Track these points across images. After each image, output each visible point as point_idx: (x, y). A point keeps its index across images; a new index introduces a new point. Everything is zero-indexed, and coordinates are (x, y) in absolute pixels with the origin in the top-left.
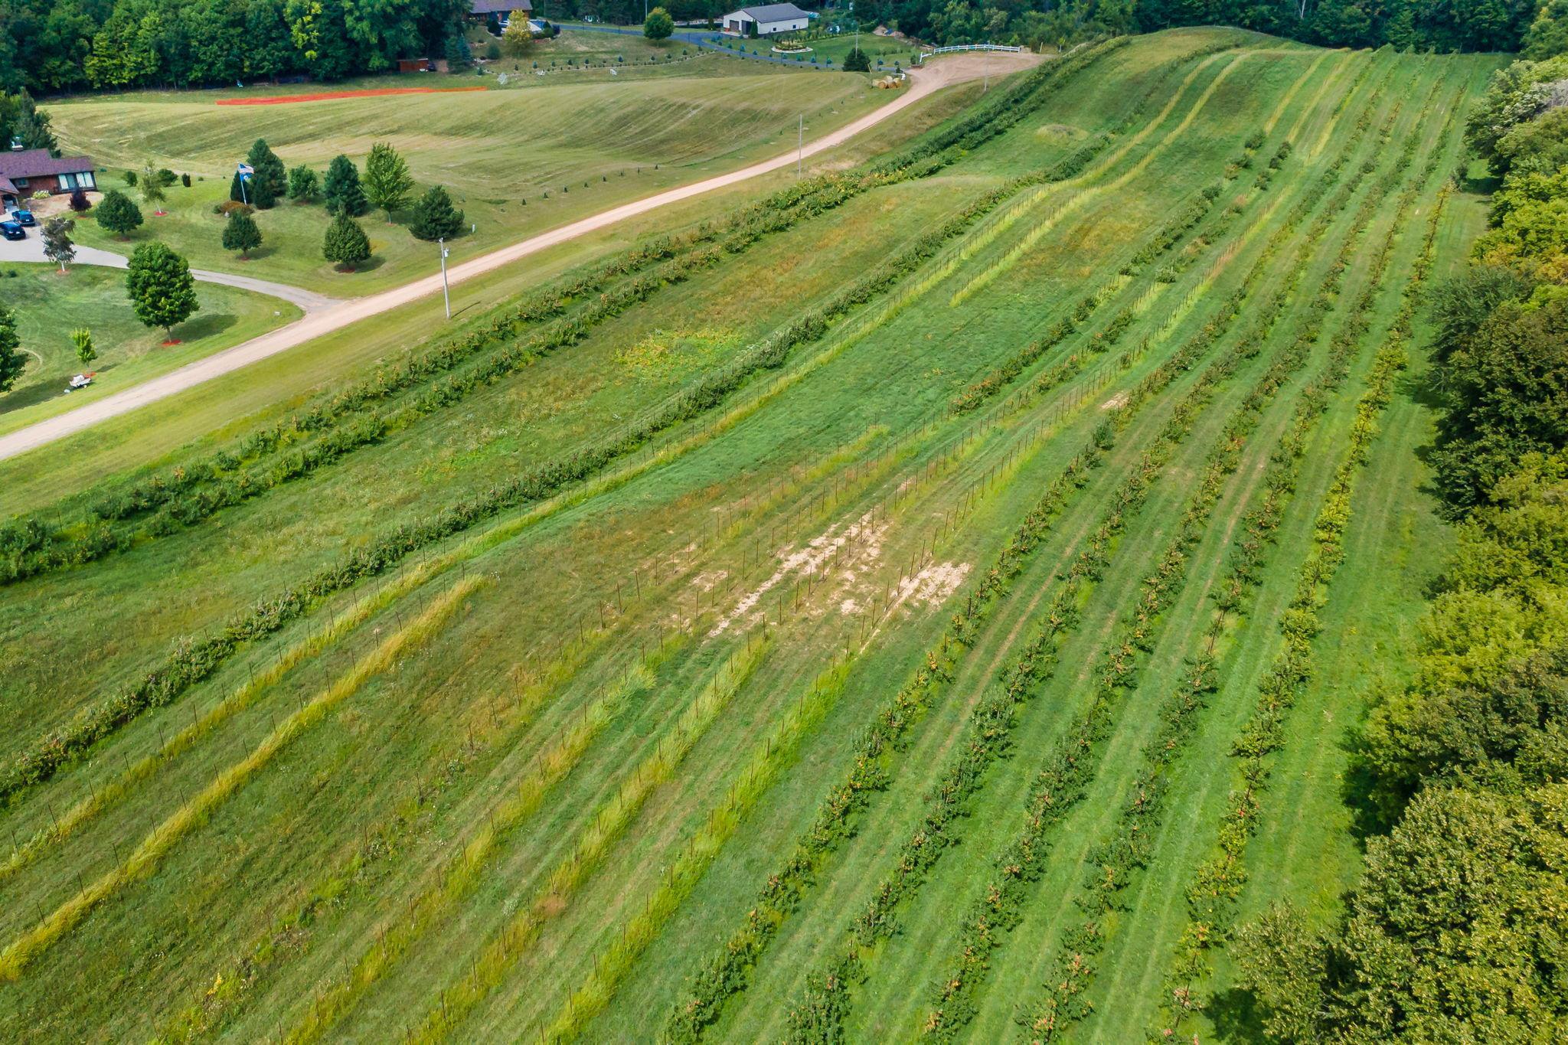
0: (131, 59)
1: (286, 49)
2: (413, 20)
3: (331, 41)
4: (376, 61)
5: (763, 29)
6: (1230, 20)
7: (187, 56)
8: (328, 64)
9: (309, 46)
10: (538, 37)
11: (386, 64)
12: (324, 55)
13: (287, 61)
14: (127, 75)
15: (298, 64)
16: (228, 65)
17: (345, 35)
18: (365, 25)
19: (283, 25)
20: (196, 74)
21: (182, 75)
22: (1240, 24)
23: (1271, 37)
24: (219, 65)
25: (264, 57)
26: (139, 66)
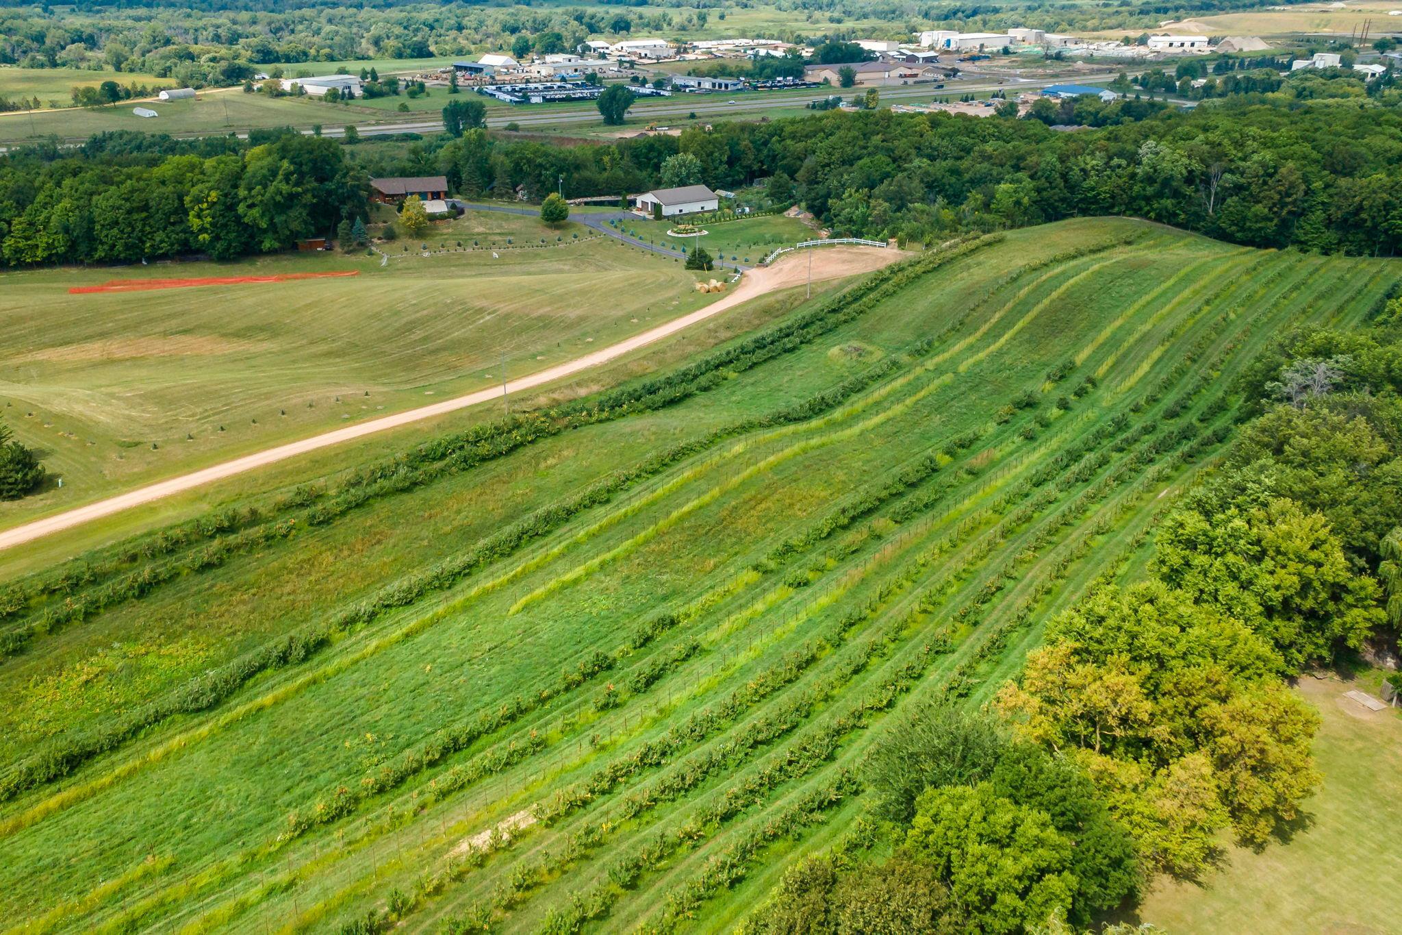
0: (42, 240)
1: (184, 231)
2: (305, 206)
3: (225, 226)
4: (267, 245)
5: (666, 211)
6: (1137, 212)
7: (91, 238)
8: (220, 246)
9: (203, 230)
10: (442, 217)
11: (277, 245)
12: (217, 238)
13: (185, 243)
14: (40, 254)
15: (194, 246)
16: (127, 247)
17: (238, 219)
18: (255, 212)
19: (182, 211)
20: (100, 254)
21: (89, 255)
22: (1146, 216)
23: (1176, 230)
24: (119, 247)
25: (161, 239)
26: (49, 247)
